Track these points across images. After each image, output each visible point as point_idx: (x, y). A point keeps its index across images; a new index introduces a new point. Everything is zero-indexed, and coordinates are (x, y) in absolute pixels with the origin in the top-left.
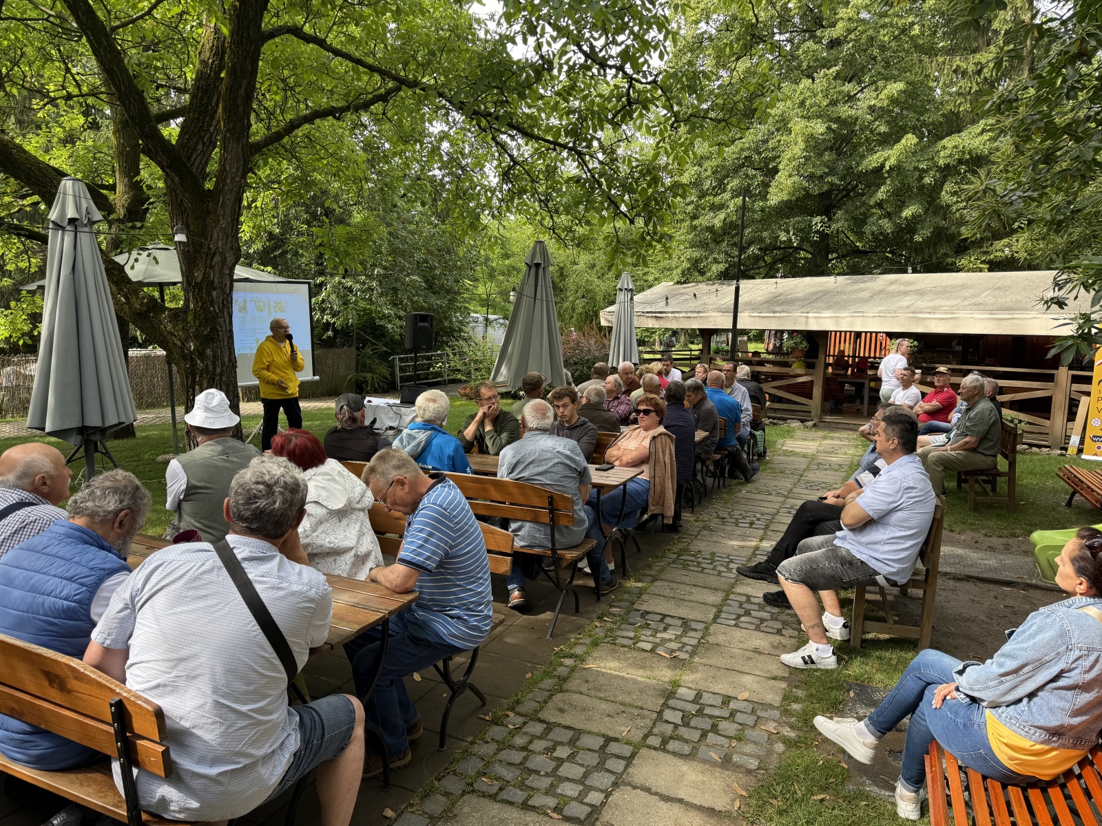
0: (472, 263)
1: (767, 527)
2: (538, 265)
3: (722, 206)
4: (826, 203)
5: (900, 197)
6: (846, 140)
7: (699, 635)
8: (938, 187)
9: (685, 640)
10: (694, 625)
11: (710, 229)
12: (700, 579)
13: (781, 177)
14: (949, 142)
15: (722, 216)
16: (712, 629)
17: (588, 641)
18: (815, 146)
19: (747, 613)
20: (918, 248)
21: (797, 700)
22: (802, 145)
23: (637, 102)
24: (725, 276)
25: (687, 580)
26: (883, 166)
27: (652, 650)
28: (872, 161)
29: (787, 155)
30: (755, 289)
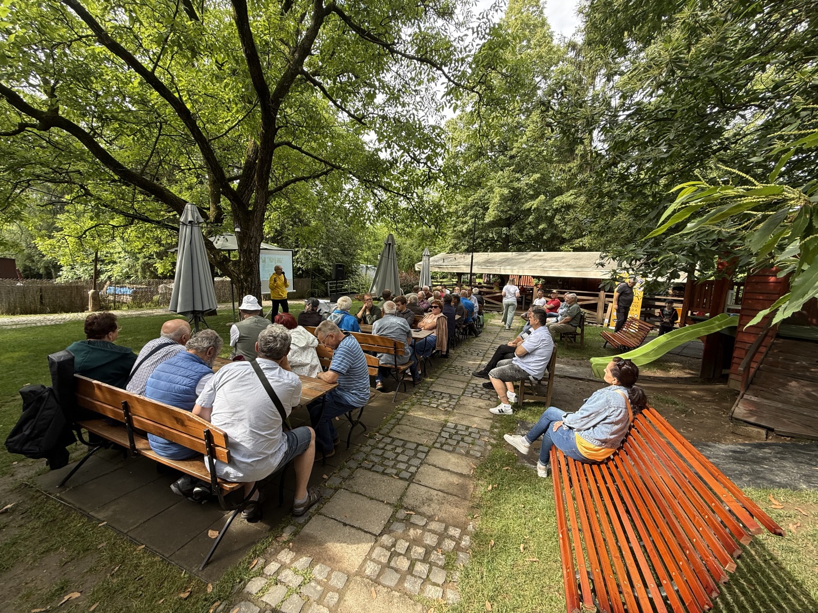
0: (361, 243)
1: (484, 356)
2: (390, 244)
3: (466, 222)
4: (508, 222)
5: (538, 221)
6: (516, 197)
7: (456, 401)
8: (553, 217)
9: (450, 403)
10: (454, 397)
11: (461, 232)
12: (457, 377)
13: (490, 211)
14: (558, 199)
15: (466, 226)
16: (461, 398)
17: (410, 403)
18: (504, 199)
19: (476, 391)
20: (545, 242)
21: (496, 428)
22: (499, 198)
23: (432, 178)
24: (467, 251)
25: (451, 378)
26: (531, 207)
27: (437, 407)
28: (527, 205)
29: (493, 202)
30: (480, 257)
